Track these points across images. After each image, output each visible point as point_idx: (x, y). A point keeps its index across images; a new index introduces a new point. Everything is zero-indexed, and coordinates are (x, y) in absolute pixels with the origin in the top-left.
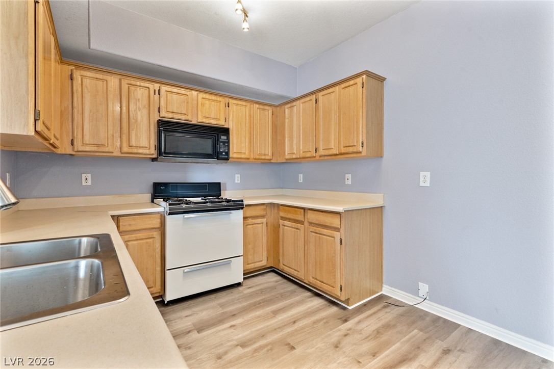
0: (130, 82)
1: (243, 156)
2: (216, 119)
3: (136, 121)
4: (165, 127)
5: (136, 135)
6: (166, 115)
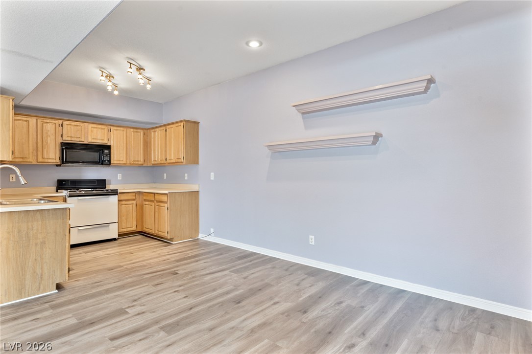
0: (43, 121)
1: (121, 162)
2: (101, 140)
3: (47, 143)
5: (47, 152)
6: (67, 139)
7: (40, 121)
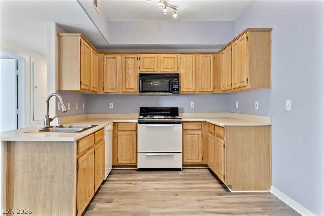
0: (126, 56)
2: (172, 68)
3: (129, 75)
4: (143, 77)
5: (129, 82)
6: (143, 70)
7: (124, 56)
